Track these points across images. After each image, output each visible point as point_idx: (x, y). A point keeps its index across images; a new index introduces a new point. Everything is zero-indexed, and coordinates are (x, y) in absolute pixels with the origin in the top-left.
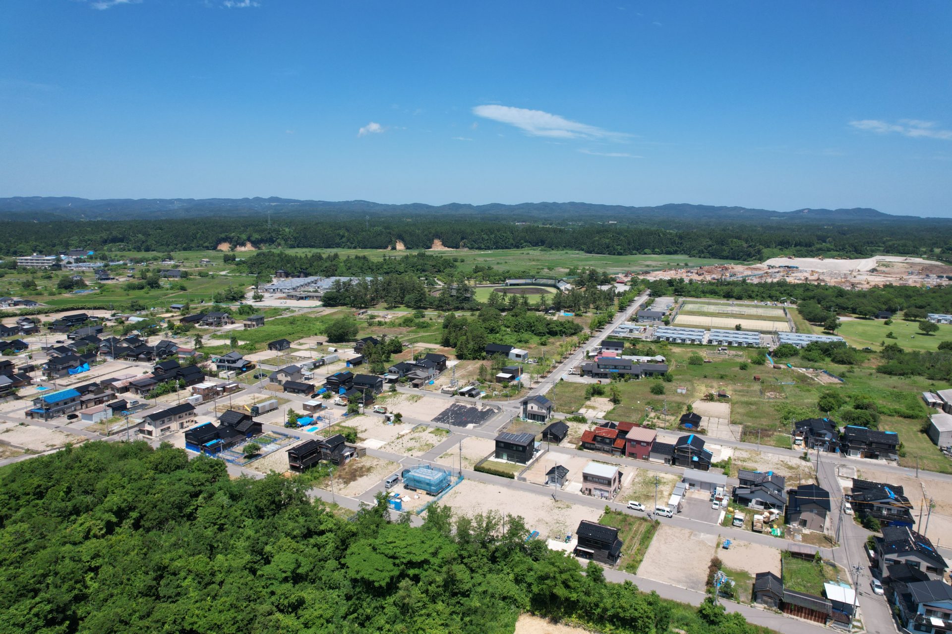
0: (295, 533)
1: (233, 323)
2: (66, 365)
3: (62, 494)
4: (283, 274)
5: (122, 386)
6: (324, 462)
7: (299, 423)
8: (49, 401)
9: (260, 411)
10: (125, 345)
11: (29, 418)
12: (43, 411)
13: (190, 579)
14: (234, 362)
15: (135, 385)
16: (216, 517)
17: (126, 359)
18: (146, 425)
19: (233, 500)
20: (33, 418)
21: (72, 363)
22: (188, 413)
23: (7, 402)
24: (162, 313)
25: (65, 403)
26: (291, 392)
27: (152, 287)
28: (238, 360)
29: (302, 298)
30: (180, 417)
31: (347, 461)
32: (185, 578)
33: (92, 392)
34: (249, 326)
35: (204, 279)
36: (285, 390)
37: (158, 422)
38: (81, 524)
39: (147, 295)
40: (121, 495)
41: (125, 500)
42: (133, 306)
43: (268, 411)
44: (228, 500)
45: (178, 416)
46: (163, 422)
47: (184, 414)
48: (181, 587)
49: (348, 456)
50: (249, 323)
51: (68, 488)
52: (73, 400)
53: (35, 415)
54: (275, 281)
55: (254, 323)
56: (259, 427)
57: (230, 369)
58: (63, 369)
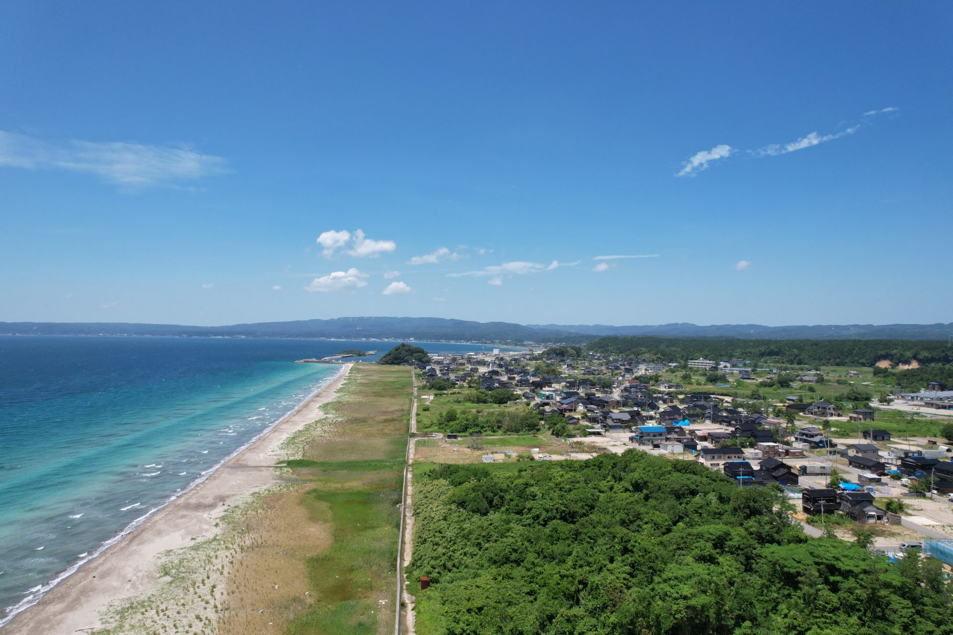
1: (839, 415)
2: (672, 417)
4: (937, 387)
5: (702, 435)
6: (841, 512)
7: (841, 485)
9: (808, 471)
10: (725, 414)
12: (638, 438)
14: (812, 436)
15: (712, 436)
17: (721, 424)
20: (632, 442)
21: (676, 416)
22: (737, 455)
23: (625, 432)
24: (777, 403)
25: (654, 436)
26: (855, 467)
27: (782, 386)
28: (816, 435)
30: (729, 458)
31: (872, 521)
33: (676, 432)
34: (855, 419)
35: (841, 386)
36: (850, 464)
37: (709, 456)
39: (775, 392)
43: (818, 474)
47: (733, 456)
50: (855, 415)
52: (661, 435)
55: (861, 416)
56: (795, 478)
57: (805, 441)
58: (669, 419)
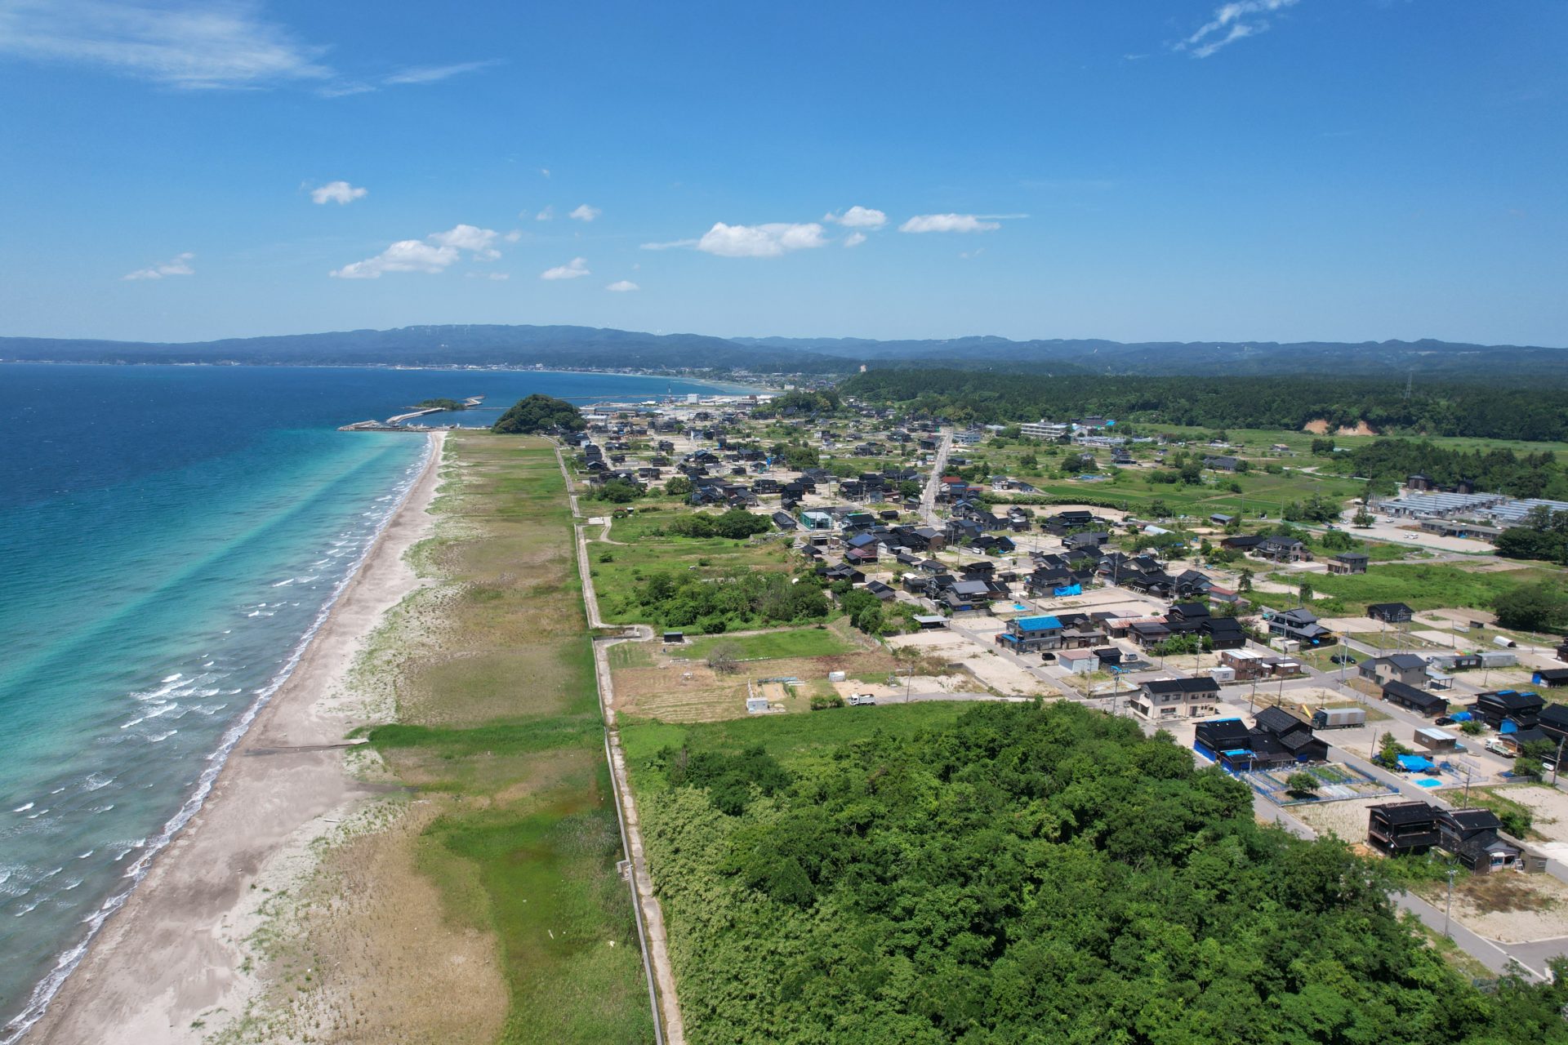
0: (1355, 960)
1: (1308, 559)
2: (1054, 581)
3: (1016, 760)
4: (1421, 483)
5: (1118, 626)
6: (1443, 852)
7: (1401, 763)
8: (1025, 628)
9: (1328, 723)
10: (1134, 567)
11: (999, 645)
12: (1015, 640)
13: (1160, 954)
14: (1301, 625)
15: (1136, 630)
16: (1217, 876)
17: (1131, 588)
18: (1142, 696)
19: (1252, 859)
20: (1003, 646)
21: (1061, 580)
22: (1207, 693)
23: (979, 617)
24: (1197, 525)
25: (1043, 636)
26: (1395, 702)
27: (1188, 482)
28: (1307, 624)
29: (1452, 533)
30: (1193, 698)
31: (1496, 868)
32: (1153, 951)
33: (1077, 626)
34: (1337, 569)
35: (1274, 477)
36: (1385, 695)
37: (1160, 697)
38: (1033, 813)
39: (1179, 494)
40: (1088, 790)
41: (1091, 799)
42: (1154, 509)
43: (1343, 726)
44: (1242, 855)
45: (1190, 695)
46: (1167, 699)
47: (1200, 694)
48: (1144, 961)
49: (1499, 860)
50: (1338, 564)
51: (1024, 754)
52: (1053, 633)
53: (1006, 643)
54: (1403, 494)
55: (1348, 566)
56: (1322, 750)
57: (1291, 635)
58: (1049, 585)
